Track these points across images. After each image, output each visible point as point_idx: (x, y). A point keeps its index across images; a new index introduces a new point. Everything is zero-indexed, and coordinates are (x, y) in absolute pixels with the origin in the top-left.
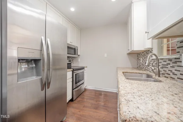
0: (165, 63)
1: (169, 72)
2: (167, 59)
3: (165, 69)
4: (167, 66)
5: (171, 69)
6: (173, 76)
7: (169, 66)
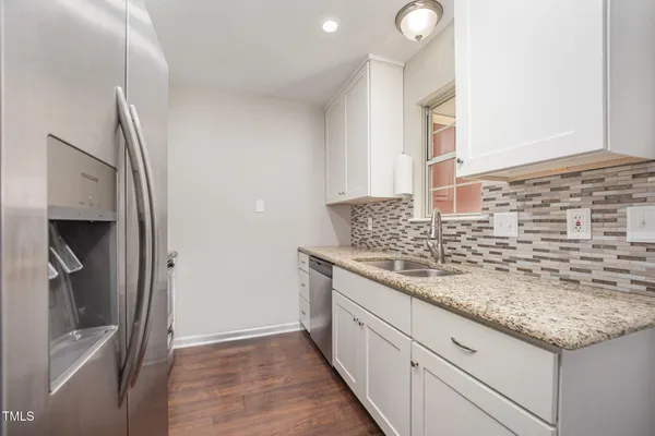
0: (454, 232)
1: (464, 251)
2: (457, 222)
3: (453, 245)
4: (458, 238)
5: (469, 243)
6: (474, 258)
7: (463, 237)
